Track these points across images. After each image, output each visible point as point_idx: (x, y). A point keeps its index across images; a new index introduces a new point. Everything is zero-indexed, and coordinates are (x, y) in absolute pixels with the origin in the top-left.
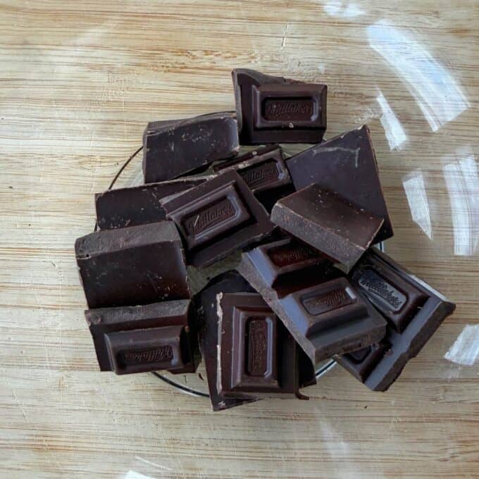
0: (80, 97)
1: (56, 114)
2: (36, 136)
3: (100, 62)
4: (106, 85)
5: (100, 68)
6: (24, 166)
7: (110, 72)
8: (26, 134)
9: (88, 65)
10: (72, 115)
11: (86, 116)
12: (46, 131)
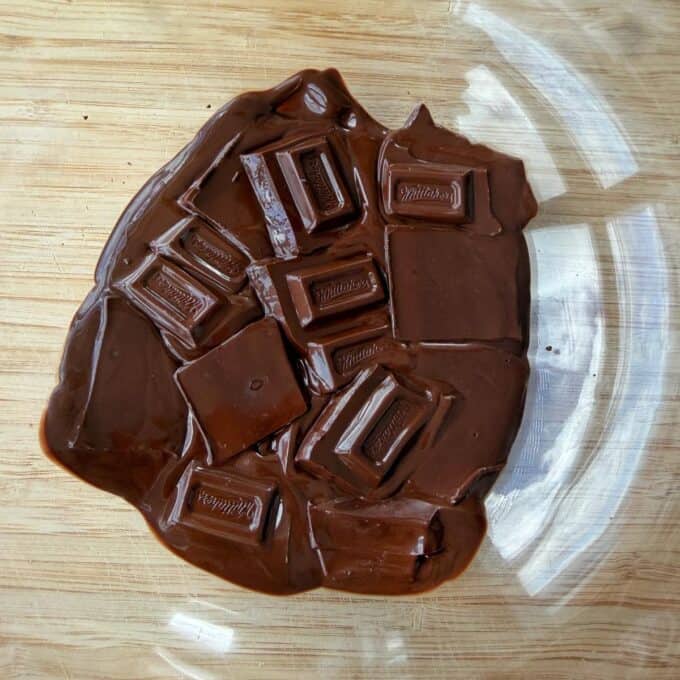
0: (215, 62)
1: (186, 82)
2: (159, 105)
3: (238, 24)
4: (245, 49)
5: (237, 30)
6: (145, 140)
7: (249, 35)
8: (148, 103)
9: (223, 27)
10: (203, 82)
11: (221, 83)
12: (173, 99)
